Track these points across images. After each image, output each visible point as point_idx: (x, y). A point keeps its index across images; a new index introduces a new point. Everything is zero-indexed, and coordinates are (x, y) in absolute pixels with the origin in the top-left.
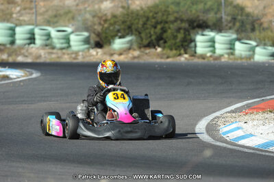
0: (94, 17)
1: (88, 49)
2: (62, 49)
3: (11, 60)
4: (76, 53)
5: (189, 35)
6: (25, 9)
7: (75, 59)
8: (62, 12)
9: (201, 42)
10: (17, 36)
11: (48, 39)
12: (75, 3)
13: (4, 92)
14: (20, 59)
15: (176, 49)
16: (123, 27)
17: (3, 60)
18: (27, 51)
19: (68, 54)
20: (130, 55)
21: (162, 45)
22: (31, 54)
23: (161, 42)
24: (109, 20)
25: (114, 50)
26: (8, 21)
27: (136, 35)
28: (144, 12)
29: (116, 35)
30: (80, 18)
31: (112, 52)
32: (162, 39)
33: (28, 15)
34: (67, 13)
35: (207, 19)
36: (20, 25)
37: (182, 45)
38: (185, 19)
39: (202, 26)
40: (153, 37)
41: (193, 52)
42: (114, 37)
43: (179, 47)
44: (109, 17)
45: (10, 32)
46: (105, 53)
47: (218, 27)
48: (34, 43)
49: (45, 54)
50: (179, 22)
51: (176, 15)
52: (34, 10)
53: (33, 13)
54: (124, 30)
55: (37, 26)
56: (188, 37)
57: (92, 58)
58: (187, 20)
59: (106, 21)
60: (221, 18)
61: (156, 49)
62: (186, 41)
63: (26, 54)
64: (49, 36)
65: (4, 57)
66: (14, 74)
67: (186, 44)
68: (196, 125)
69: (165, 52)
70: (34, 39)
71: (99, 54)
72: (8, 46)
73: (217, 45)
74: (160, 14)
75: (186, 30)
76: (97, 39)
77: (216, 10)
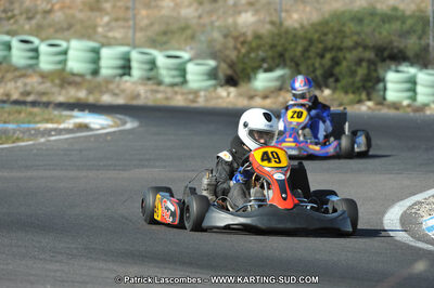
0: (226, 36)
1: (215, 87)
2: (173, 85)
3: (91, 99)
4: (196, 93)
5: (376, 70)
6: (117, 20)
7: (194, 101)
8: (174, 27)
9: (394, 82)
10: (104, 63)
11: (151, 69)
12: (196, 14)
13: (81, 151)
14: (106, 99)
15: (353, 93)
16: (270, 53)
17: (79, 99)
18: (118, 86)
19: (183, 94)
20: (281, 99)
21: (332, 85)
22: (123, 91)
23: (331, 80)
24: (250, 43)
25: (256, 90)
26: (89, 38)
27: (290, 67)
28: (306, 32)
29: (260, 67)
30: (203, 38)
31: (252, 93)
32: (332, 75)
33: (122, 30)
34: (183, 29)
35: (406, 47)
36: (108, 45)
37: (364, 87)
38: (371, 45)
39: (397, 57)
40: (319, 73)
41: (380, 99)
42: (255, 70)
43: (358, 89)
44: (250, 38)
45: (92, 55)
46: (240, 95)
47: (422, 60)
48: (129, 75)
49: (146, 92)
50: (360, 49)
51: (355, 38)
52: (131, 23)
53: (129, 27)
54: (273, 58)
55: (135, 47)
56: (374, 75)
57: (220, 101)
58: (374, 47)
59: (243, 43)
60: (428, 45)
61: (322, 91)
62: (370, 81)
63: (117, 91)
64: (152, 64)
65: (82, 94)
66: (97, 122)
67: (370, 84)
68: (384, 213)
69: (336, 96)
70: (129, 68)
71: (232, 95)
72: (89, 77)
73: (419, 89)
74: (330, 36)
75: (371, 63)
76: (229, 72)
77: (420, 32)
